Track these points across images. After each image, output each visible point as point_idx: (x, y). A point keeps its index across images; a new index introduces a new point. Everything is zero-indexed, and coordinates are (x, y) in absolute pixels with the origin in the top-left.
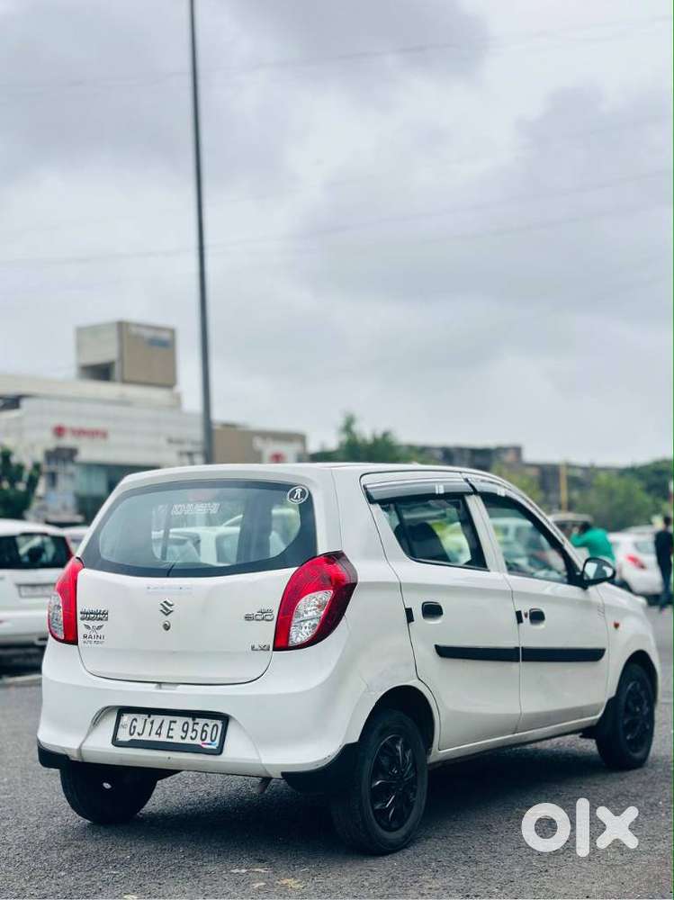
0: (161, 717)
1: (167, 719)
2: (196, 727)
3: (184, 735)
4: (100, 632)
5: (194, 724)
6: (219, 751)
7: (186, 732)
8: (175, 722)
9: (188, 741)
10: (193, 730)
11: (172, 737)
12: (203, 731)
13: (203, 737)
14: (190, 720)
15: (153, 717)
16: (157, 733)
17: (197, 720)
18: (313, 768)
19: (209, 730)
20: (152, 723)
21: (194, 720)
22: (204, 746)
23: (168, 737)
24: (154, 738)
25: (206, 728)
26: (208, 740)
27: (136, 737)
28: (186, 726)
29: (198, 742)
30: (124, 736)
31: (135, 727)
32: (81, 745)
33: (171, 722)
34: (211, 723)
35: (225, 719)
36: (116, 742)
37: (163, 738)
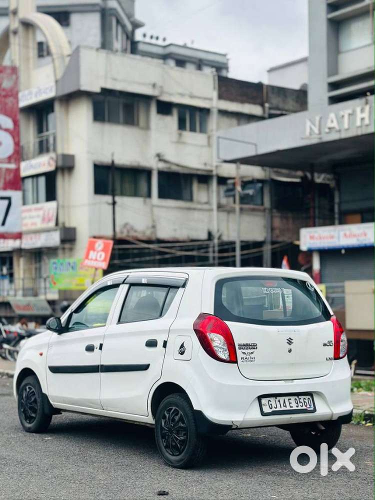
1: (287, 398)
3: (297, 405)
4: (252, 356)
5: (299, 399)
6: (314, 410)
9: (300, 408)
10: (300, 402)
11: (292, 407)
12: (304, 402)
14: (296, 397)
15: (278, 398)
16: (284, 406)
17: (300, 397)
19: (306, 401)
20: (279, 401)
21: (298, 397)
22: (307, 409)
23: (291, 407)
24: (283, 408)
26: (308, 406)
27: (274, 409)
29: (304, 407)
30: (266, 409)
31: (271, 404)
33: (289, 399)
34: (307, 398)
35: (310, 394)
36: (263, 414)
37: (288, 408)
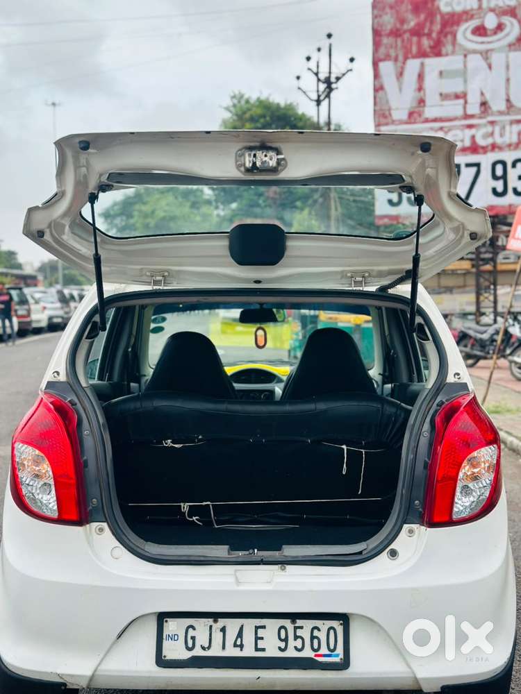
0: (239, 622)
1: (249, 624)
2: (299, 632)
3: (283, 645)
5: (296, 628)
6: (345, 664)
7: (286, 640)
8: (264, 627)
9: (291, 653)
10: (296, 637)
11: (263, 650)
12: (313, 638)
13: (316, 646)
14: (287, 623)
15: (222, 622)
16: (235, 645)
17: (299, 622)
18: (489, 677)
19: (322, 635)
20: (223, 630)
21: (293, 622)
22: (317, 658)
23: (257, 649)
24: (232, 652)
25: (316, 633)
26: (324, 650)
27: (198, 652)
28: (283, 632)
29: (308, 653)
30: (175, 650)
31: (193, 638)
32: (95, 671)
33: (257, 628)
34: (324, 625)
35: (344, 618)
36: (161, 662)
37: (249, 651)
